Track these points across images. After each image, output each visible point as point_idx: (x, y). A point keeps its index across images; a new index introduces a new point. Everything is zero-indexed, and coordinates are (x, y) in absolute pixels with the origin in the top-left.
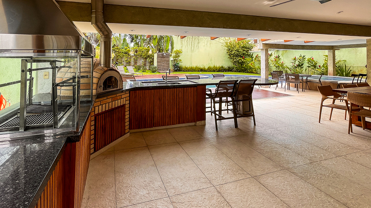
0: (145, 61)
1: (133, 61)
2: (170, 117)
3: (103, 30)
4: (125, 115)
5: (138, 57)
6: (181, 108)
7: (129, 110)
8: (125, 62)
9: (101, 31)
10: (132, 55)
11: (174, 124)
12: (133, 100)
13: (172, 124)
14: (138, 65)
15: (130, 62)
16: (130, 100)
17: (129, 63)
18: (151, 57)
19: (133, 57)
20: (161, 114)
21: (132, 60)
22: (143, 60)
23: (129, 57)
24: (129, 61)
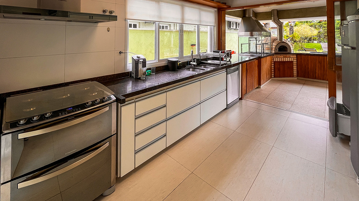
3: (278, 23)
4: (294, 67)
7: (297, 65)
9: (277, 24)
12: (299, 61)
16: (297, 60)
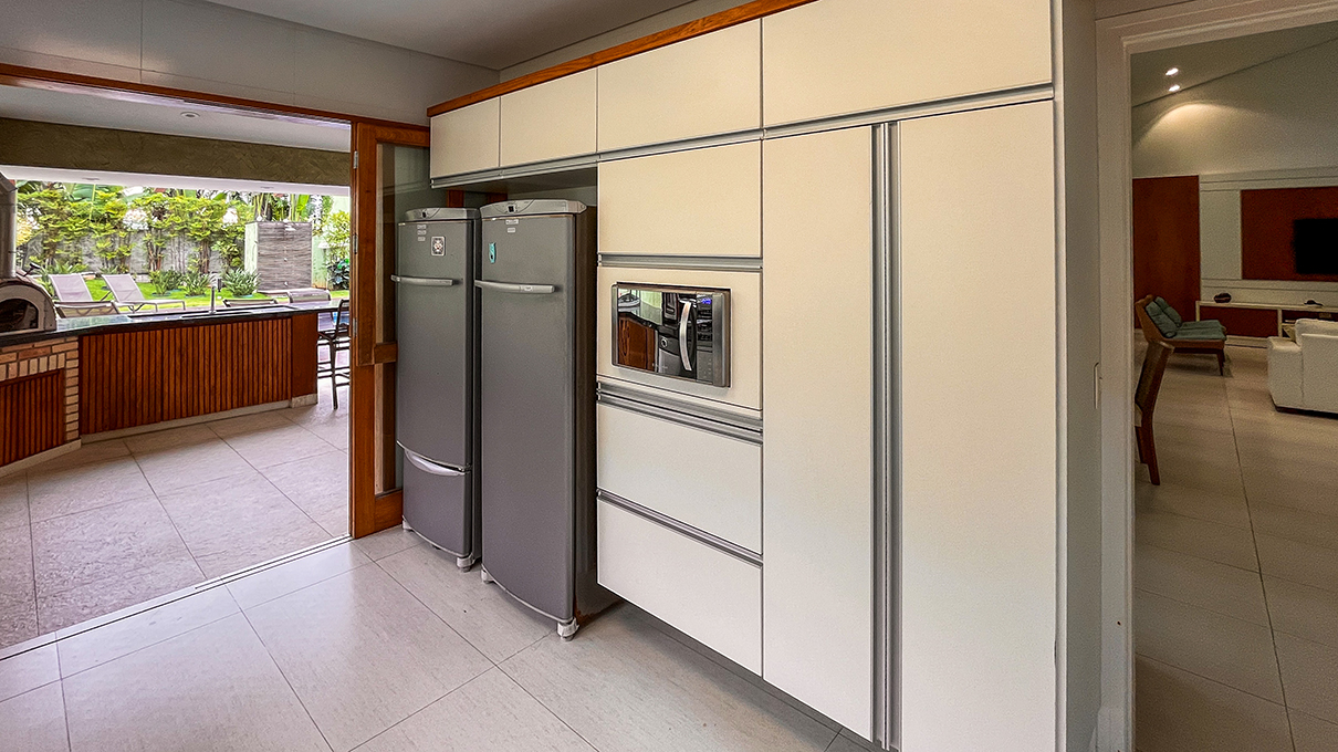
0: (206, 254)
1: (142, 251)
2: (213, 391)
4: (65, 397)
5: (169, 235)
6: (245, 368)
7: (80, 385)
8: (98, 259)
10: (135, 227)
11: (224, 407)
13: (218, 408)
14: (167, 268)
15: (123, 259)
16: (80, 358)
17: (120, 263)
18: (234, 238)
19: (141, 235)
20: (184, 388)
21: (138, 249)
22: (193, 250)
23: (122, 234)
24: (120, 254)
